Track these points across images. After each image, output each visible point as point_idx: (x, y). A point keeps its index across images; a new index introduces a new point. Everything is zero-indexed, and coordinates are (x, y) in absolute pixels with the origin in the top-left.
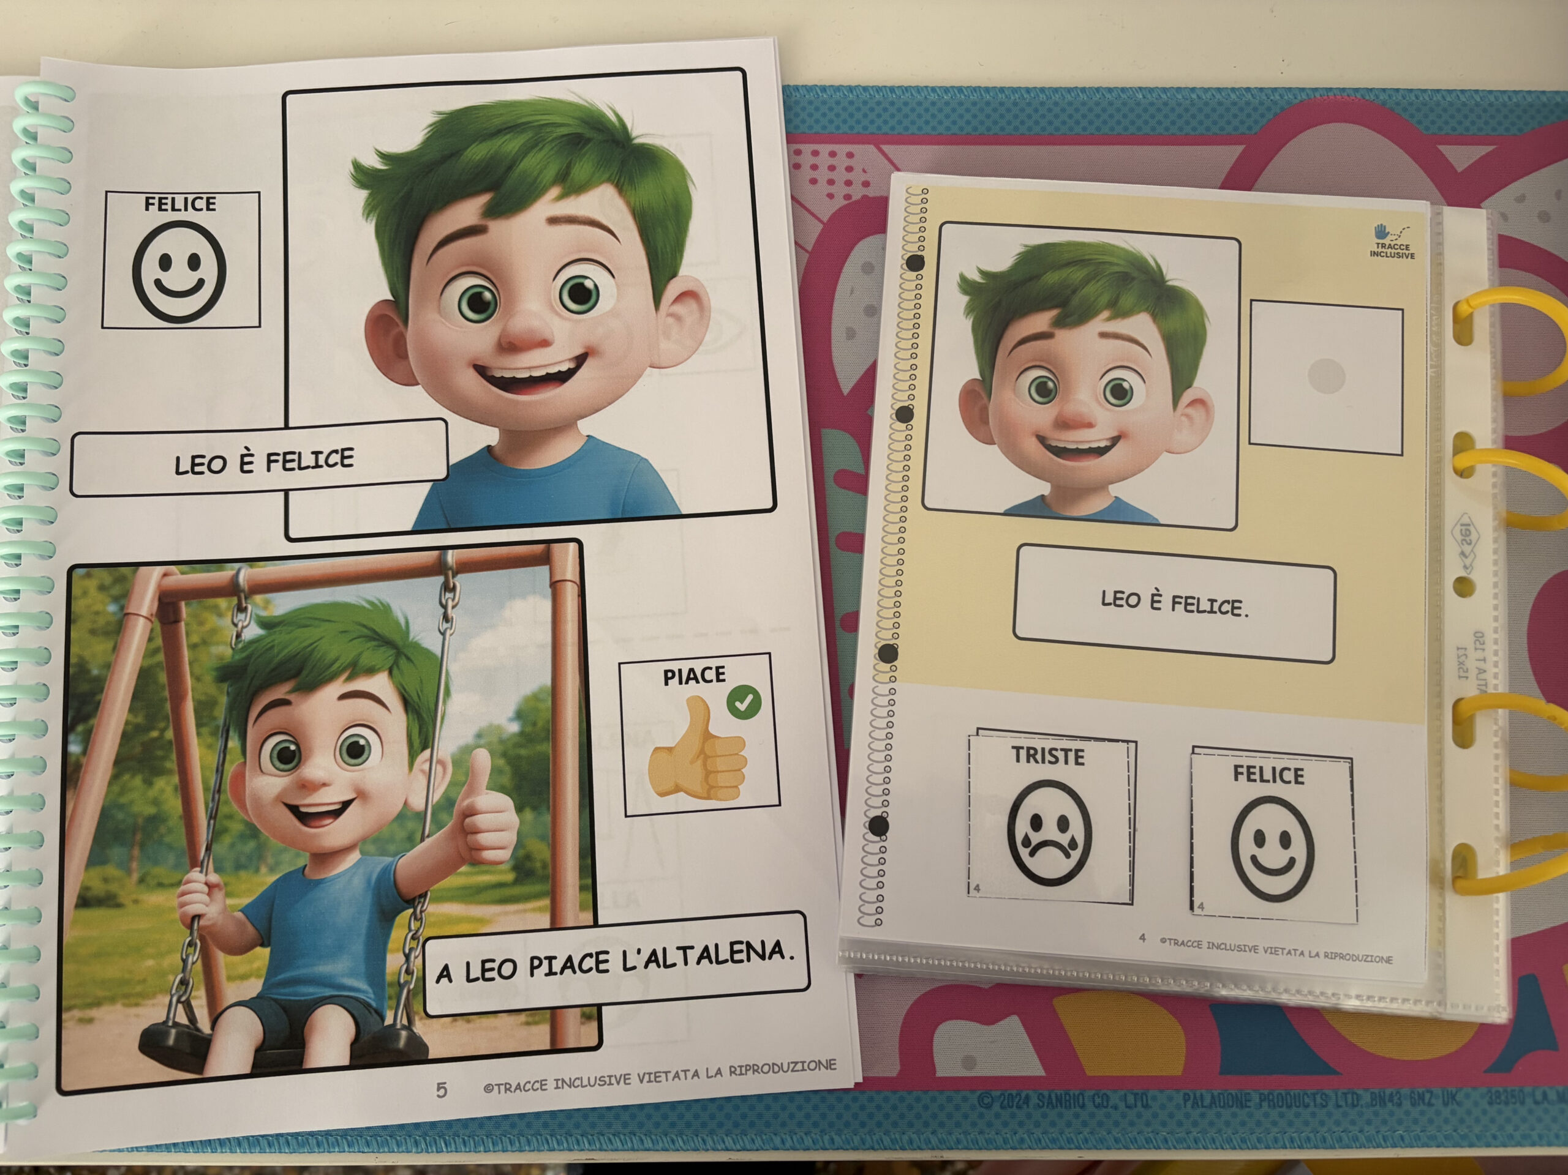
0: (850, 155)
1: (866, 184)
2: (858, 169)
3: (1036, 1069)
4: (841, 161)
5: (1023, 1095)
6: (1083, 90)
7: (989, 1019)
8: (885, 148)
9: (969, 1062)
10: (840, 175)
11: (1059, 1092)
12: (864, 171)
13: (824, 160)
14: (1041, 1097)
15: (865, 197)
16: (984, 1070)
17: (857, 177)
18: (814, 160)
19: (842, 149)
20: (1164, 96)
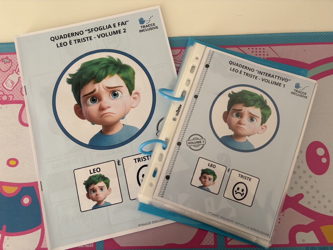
0: (264, 49)
1: (268, 55)
2: (266, 52)
3: (317, 241)
4: (262, 50)
5: (315, 247)
6: (313, 33)
7: (307, 231)
8: (271, 47)
9: (303, 241)
10: (262, 53)
11: (322, 246)
12: (267, 52)
13: (258, 50)
14: (319, 247)
15: (267, 58)
16: (306, 242)
17: (266, 54)
18: (256, 50)
19: (262, 48)
20: (330, 34)
